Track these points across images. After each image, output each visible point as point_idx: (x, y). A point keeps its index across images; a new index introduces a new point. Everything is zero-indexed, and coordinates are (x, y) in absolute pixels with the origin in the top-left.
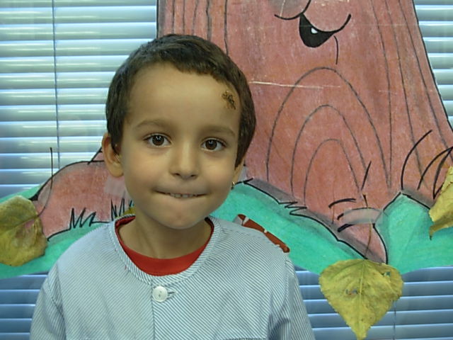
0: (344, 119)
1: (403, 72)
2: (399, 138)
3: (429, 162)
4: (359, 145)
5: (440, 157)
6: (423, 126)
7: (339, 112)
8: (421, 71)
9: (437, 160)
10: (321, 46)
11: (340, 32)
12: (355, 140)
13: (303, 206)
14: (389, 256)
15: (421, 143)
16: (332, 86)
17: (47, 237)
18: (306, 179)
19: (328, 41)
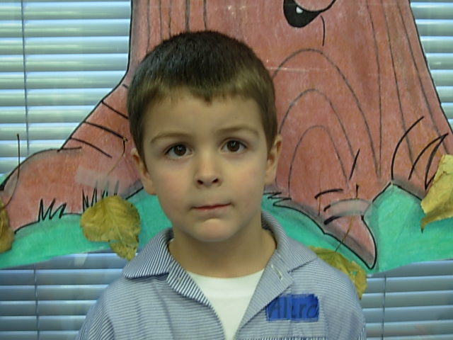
0: (331, 104)
1: (394, 55)
2: (389, 124)
3: (421, 151)
4: (346, 131)
5: (432, 145)
6: (414, 112)
7: (326, 97)
8: (412, 53)
9: (429, 148)
10: (307, 26)
11: (327, 11)
12: (343, 127)
13: (287, 196)
14: (378, 250)
15: (413, 129)
16: (318, 69)
17: (14, 230)
18: (291, 168)
19: (314, 21)
